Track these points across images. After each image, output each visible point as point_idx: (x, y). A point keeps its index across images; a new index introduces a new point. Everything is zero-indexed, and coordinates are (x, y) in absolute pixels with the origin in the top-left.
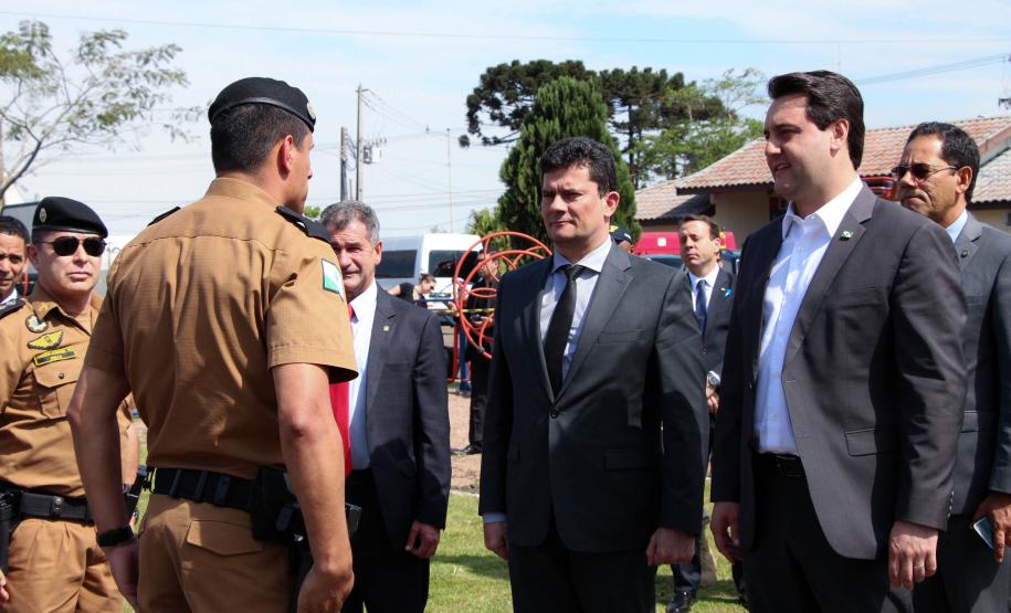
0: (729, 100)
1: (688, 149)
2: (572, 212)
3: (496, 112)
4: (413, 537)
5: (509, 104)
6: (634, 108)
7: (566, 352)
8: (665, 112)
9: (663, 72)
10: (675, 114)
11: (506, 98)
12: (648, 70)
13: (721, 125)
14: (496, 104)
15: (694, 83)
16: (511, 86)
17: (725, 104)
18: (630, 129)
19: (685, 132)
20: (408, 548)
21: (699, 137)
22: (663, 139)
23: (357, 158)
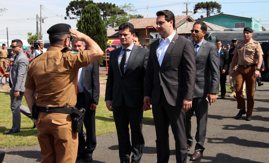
0: (125, 10)
1: (117, 21)
2: (126, 39)
3: (73, 11)
4: (91, 106)
5: (76, 10)
6: (104, 11)
7: (124, 67)
8: (111, 12)
9: (111, 4)
10: (113, 13)
11: (75, 9)
12: (107, 3)
13: (124, 16)
14: (73, 10)
15: (118, 6)
16: (76, 6)
17: (125, 11)
18: (104, 16)
19: (116, 17)
20: (91, 109)
21: (119, 18)
22: (111, 18)
23: (40, 21)
